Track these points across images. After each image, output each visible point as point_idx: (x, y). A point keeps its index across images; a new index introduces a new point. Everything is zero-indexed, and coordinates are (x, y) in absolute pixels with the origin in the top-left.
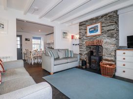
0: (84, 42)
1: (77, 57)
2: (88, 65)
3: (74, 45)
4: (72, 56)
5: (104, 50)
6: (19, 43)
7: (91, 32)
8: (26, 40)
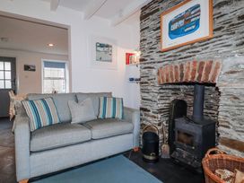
0: (154, 72)
1: (130, 121)
2: (165, 148)
3: (132, 80)
4: (119, 115)
5: (223, 100)
6: (8, 75)
7: (174, 34)
8: (27, 68)
